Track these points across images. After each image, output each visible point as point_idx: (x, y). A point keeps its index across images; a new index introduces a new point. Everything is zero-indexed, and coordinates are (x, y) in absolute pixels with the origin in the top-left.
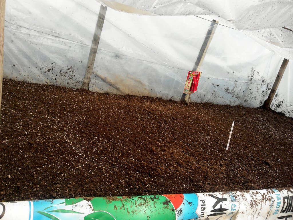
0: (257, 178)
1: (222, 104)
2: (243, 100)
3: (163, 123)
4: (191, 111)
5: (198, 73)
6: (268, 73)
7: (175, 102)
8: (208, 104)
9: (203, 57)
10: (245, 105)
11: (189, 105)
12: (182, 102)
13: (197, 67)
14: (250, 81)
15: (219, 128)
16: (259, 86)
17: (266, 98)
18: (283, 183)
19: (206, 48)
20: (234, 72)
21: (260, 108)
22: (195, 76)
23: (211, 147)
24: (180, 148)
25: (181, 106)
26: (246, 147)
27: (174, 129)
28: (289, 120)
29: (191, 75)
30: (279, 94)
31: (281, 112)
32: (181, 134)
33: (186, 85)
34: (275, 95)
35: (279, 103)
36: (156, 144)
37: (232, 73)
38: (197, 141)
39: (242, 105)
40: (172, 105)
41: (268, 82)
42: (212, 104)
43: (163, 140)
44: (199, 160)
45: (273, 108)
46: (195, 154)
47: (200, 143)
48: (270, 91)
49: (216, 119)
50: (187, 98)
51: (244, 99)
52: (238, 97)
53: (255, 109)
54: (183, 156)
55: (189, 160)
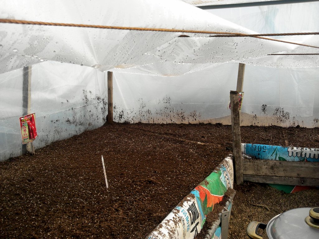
0: (154, 203)
1: (68, 138)
2: (88, 125)
3: (22, 193)
4: (42, 160)
5: (31, 116)
6: (99, 90)
7: (17, 159)
8: (54, 144)
9: (29, 96)
10: (91, 129)
11: (36, 154)
12: (25, 155)
13: (27, 109)
14: (86, 103)
15: (84, 167)
16: (96, 105)
17: (107, 113)
18: (176, 195)
19: (29, 86)
20: (68, 101)
21: (105, 125)
22: (28, 120)
23: (91, 194)
24: (63, 215)
25: (26, 160)
26: (122, 174)
27: (39, 193)
28: (136, 127)
29: (24, 122)
30: (116, 105)
31: (126, 121)
32: (50, 196)
33: (23, 134)
34: (113, 107)
35: (120, 114)
36: (32, 226)
37: (66, 102)
38: (74, 196)
39: (88, 130)
40: (16, 164)
41: (102, 97)
42: (59, 142)
43: (37, 216)
44: (92, 217)
45: (116, 120)
46: (83, 213)
47: (79, 195)
48: (107, 105)
49: (74, 158)
50: (29, 148)
51: (88, 123)
52: (81, 124)
53: (101, 128)
54: (73, 223)
55: (83, 224)
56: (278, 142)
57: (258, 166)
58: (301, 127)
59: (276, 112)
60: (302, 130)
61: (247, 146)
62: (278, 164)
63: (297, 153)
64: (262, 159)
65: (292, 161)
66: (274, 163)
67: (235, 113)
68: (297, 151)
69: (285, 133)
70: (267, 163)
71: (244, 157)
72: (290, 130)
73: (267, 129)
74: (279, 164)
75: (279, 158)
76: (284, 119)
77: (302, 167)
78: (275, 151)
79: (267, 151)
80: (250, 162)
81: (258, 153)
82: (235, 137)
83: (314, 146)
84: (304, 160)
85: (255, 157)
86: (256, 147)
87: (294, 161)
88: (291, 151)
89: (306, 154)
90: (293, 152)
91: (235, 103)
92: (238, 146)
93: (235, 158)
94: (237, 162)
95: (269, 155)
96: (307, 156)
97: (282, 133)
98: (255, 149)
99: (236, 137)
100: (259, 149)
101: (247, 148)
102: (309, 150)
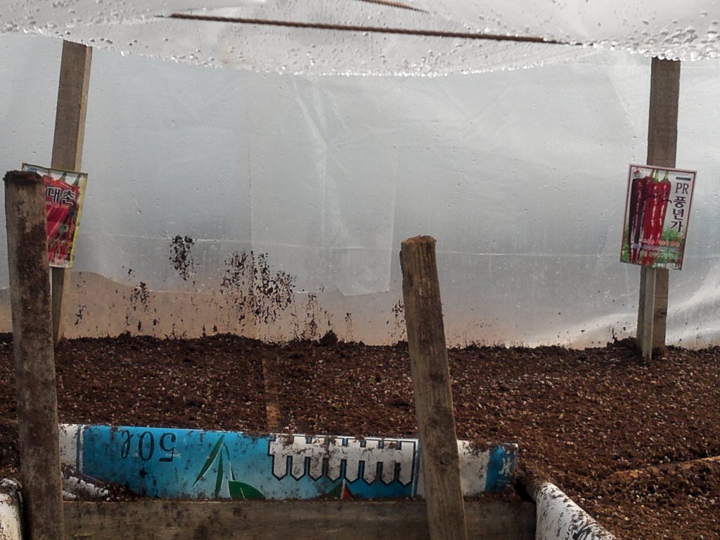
56: (236, 413)
57: (137, 528)
58: (342, 342)
59: (233, 270)
60: (343, 356)
61: (90, 438)
62: (227, 514)
63: (308, 460)
64: (156, 497)
65: (288, 499)
66: (209, 512)
67: (29, 278)
68: (308, 453)
69: (271, 370)
70: (179, 514)
71: (76, 491)
72: (296, 357)
73: (192, 350)
74: (230, 514)
75: (234, 486)
76: (268, 303)
77: (327, 524)
78: (213, 455)
79: (178, 455)
80: (102, 511)
81: (138, 467)
82: (27, 395)
83: (385, 428)
84: (336, 492)
85: (127, 486)
86: (128, 440)
87: (295, 499)
88: (285, 452)
89: (344, 462)
90: (290, 458)
91: (28, 231)
92: (44, 438)
93: (32, 497)
94: (40, 518)
95: (190, 477)
96: (352, 474)
97: (260, 371)
98: (126, 451)
99: (33, 394)
100: (146, 451)
101: (87, 445)
102: (358, 443)
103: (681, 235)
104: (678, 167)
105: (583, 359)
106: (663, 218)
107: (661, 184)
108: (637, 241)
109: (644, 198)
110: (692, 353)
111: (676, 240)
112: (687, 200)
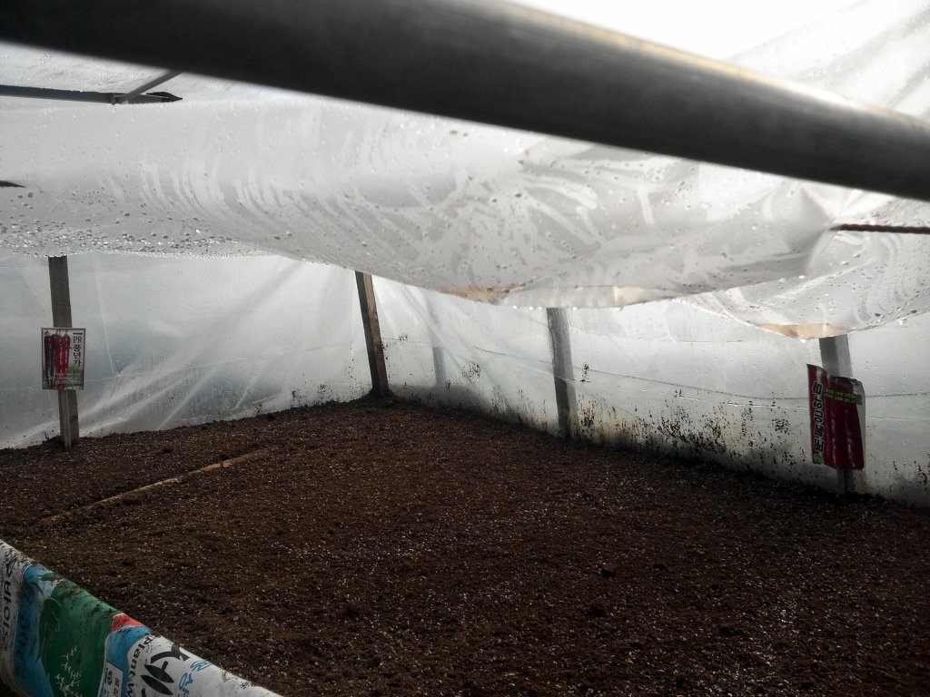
103: (81, 368)
104: (74, 327)
105: (25, 454)
106: (68, 359)
107: (64, 338)
108: (52, 375)
109: (53, 348)
110: (99, 440)
111: (78, 371)
112: (82, 347)
